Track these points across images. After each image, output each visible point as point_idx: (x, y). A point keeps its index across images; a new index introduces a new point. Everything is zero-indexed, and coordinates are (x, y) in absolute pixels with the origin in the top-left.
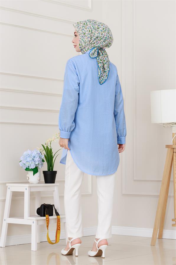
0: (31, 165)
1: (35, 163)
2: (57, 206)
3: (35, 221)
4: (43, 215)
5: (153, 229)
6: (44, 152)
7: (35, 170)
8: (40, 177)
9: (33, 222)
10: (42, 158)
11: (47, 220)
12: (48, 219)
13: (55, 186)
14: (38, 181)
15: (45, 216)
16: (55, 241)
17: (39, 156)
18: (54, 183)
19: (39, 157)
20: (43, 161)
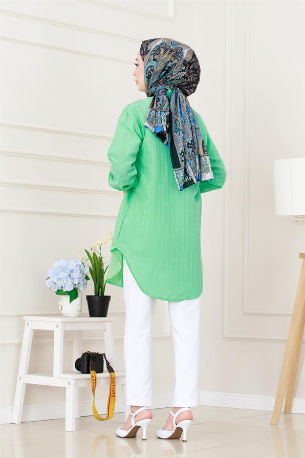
0: (66, 285)
1: (72, 282)
2: (110, 356)
3: (72, 382)
4: (85, 371)
5: (275, 397)
6: (89, 263)
7: (73, 294)
8: (81, 306)
9: (69, 382)
10: (86, 272)
11: (93, 380)
12: (94, 378)
13: (107, 321)
14: (77, 313)
15: (88, 372)
16: (106, 416)
17: (81, 270)
18: (106, 317)
19: (81, 272)
20: (87, 278)
